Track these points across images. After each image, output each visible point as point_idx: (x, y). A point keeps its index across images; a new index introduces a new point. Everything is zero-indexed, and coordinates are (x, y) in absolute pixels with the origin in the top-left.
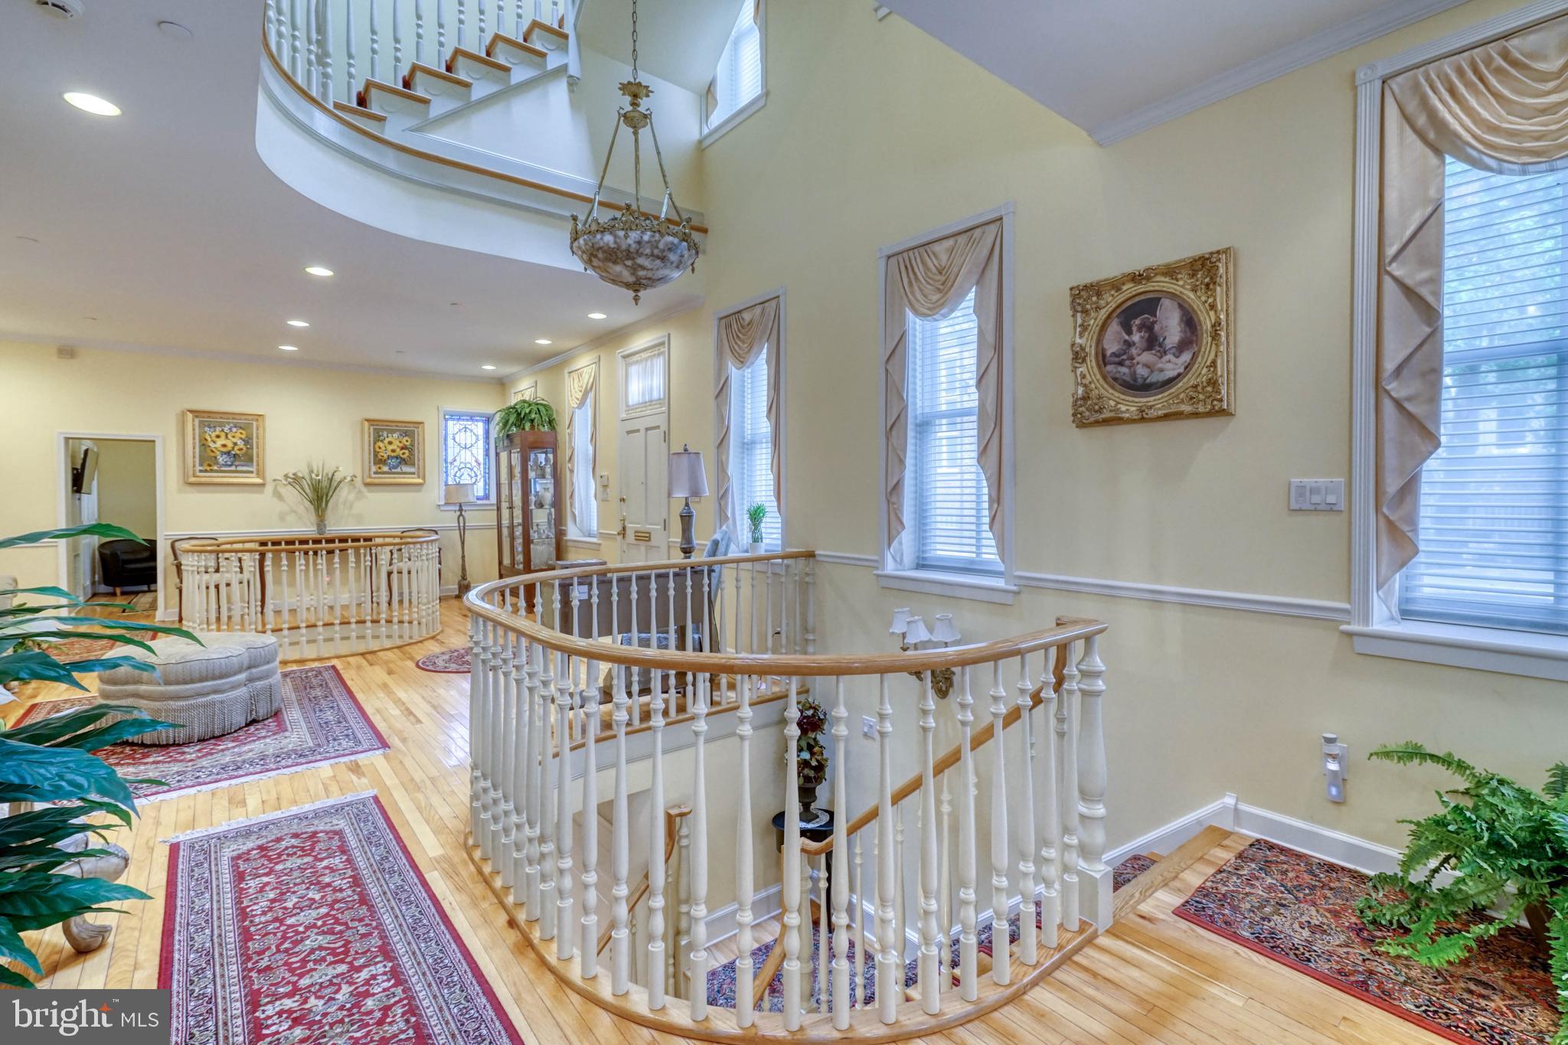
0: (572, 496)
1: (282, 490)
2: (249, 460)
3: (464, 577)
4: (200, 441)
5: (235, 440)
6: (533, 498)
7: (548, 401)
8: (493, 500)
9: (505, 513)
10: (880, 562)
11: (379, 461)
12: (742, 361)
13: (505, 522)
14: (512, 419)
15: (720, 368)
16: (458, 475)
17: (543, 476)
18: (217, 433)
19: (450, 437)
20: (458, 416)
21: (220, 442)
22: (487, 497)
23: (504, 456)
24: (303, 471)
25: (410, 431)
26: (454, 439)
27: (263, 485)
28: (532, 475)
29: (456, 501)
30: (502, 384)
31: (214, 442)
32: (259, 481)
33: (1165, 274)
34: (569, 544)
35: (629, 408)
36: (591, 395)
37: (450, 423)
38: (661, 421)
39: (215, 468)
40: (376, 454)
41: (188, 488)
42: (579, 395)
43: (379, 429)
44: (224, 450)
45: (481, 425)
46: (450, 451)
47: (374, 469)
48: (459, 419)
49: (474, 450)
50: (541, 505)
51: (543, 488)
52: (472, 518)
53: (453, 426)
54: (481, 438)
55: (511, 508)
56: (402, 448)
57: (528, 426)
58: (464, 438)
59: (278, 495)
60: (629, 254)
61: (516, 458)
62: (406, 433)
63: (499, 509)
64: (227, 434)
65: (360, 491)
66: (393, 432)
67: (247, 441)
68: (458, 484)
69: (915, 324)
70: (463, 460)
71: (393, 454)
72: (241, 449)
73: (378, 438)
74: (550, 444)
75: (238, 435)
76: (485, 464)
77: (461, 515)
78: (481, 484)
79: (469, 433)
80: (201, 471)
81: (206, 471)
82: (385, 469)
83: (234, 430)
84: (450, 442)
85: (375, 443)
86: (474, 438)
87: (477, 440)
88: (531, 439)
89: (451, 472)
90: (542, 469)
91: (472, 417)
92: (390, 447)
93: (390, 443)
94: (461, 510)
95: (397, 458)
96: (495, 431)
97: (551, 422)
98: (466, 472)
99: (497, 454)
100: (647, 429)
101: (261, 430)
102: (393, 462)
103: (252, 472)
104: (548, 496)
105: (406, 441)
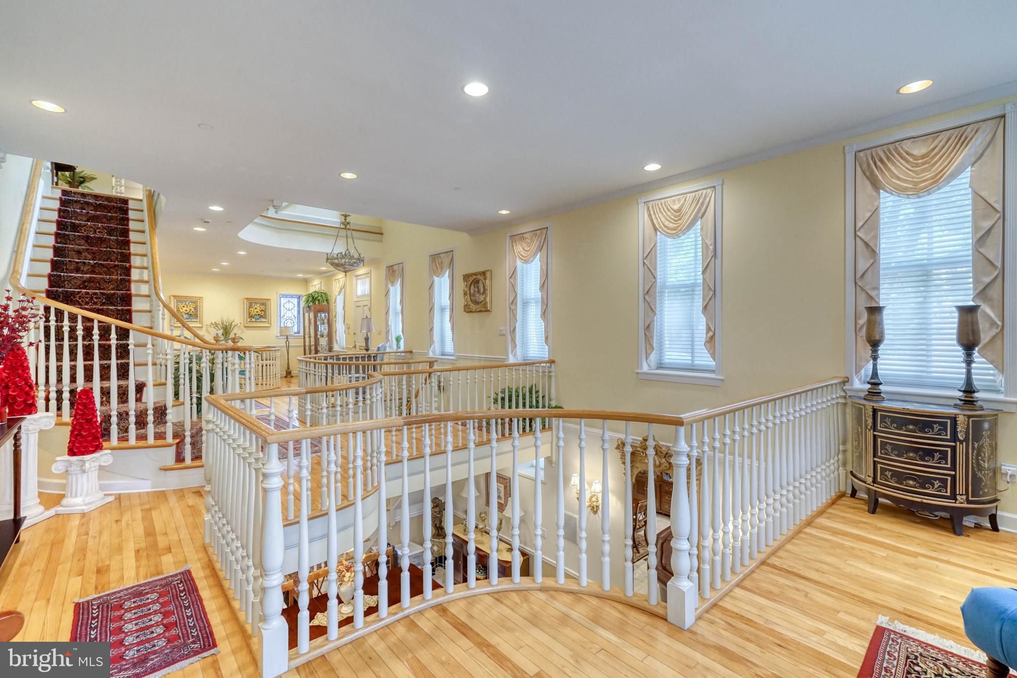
0: (336, 332)
1: (210, 329)
2: (196, 316)
3: (288, 368)
4: (176, 308)
5: (190, 308)
6: (319, 333)
7: (326, 291)
8: (302, 334)
9: (307, 339)
10: (428, 354)
11: (251, 317)
12: (393, 283)
13: (307, 344)
14: (310, 299)
15: (387, 285)
16: (286, 322)
17: (324, 324)
18: (183, 305)
19: (282, 305)
20: (286, 296)
21: (185, 309)
22: (298, 332)
23: (307, 315)
24: (219, 321)
25: (264, 303)
26: (284, 306)
27: (202, 327)
28: (318, 323)
29: (285, 334)
30: (306, 282)
31: (182, 309)
32: (200, 325)
33: (480, 274)
35: (358, 297)
36: (343, 290)
37: (282, 299)
38: (368, 303)
40: (249, 313)
42: (339, 290)
43: (251, 302)
44: (186, 312)
45: (296, 300)
46: (282, 312)
47: (249, 320)
48: (286, 298)
49: (293, 311)
50: (322, 336)
51: (323, 329)
52: (292, 342)
53: (283, 300)
54: (297, 306)
55: (310, 337)
56: (261, 311)
57: (317, 302)
58: (290, 306)
59: (208, 332)
60: (342, 265)
61: (312, 315)
62: (263, 304)
63: (304, 338)
64: (187, 305)
65: (243, 330)
66: (256, 303)
67: (196, 309)
68: (286, 327)
69: (436, 279)
70: (288, 316)
71: (257, 313)
72: (193, 312)
73: (250, 306)
74: (327, 310)
75: (192, 305)
76: (298, 318)
77: (287, 340)
78: (296, 327)
82: (254, 320)
83: (190, 303)
84: (282, 308)
85: (249, 309)
86: (293, 306)
87: (295, 307)
88: (318, 308)
89: (283, 321)
90: (323, 320)
91: (292, 296)
92: (256, 310)
93: (256, 308)
94: (287, 338)
95: (259, 315)
96: (302, 304)
97: (327, 300)
98: (289, 321)
99: (304, 314)
100: (363, 306)
101: (202, 303)
102: (257, 317)
103: (197, 322)
104: (326, 332)
105: (263, 307)
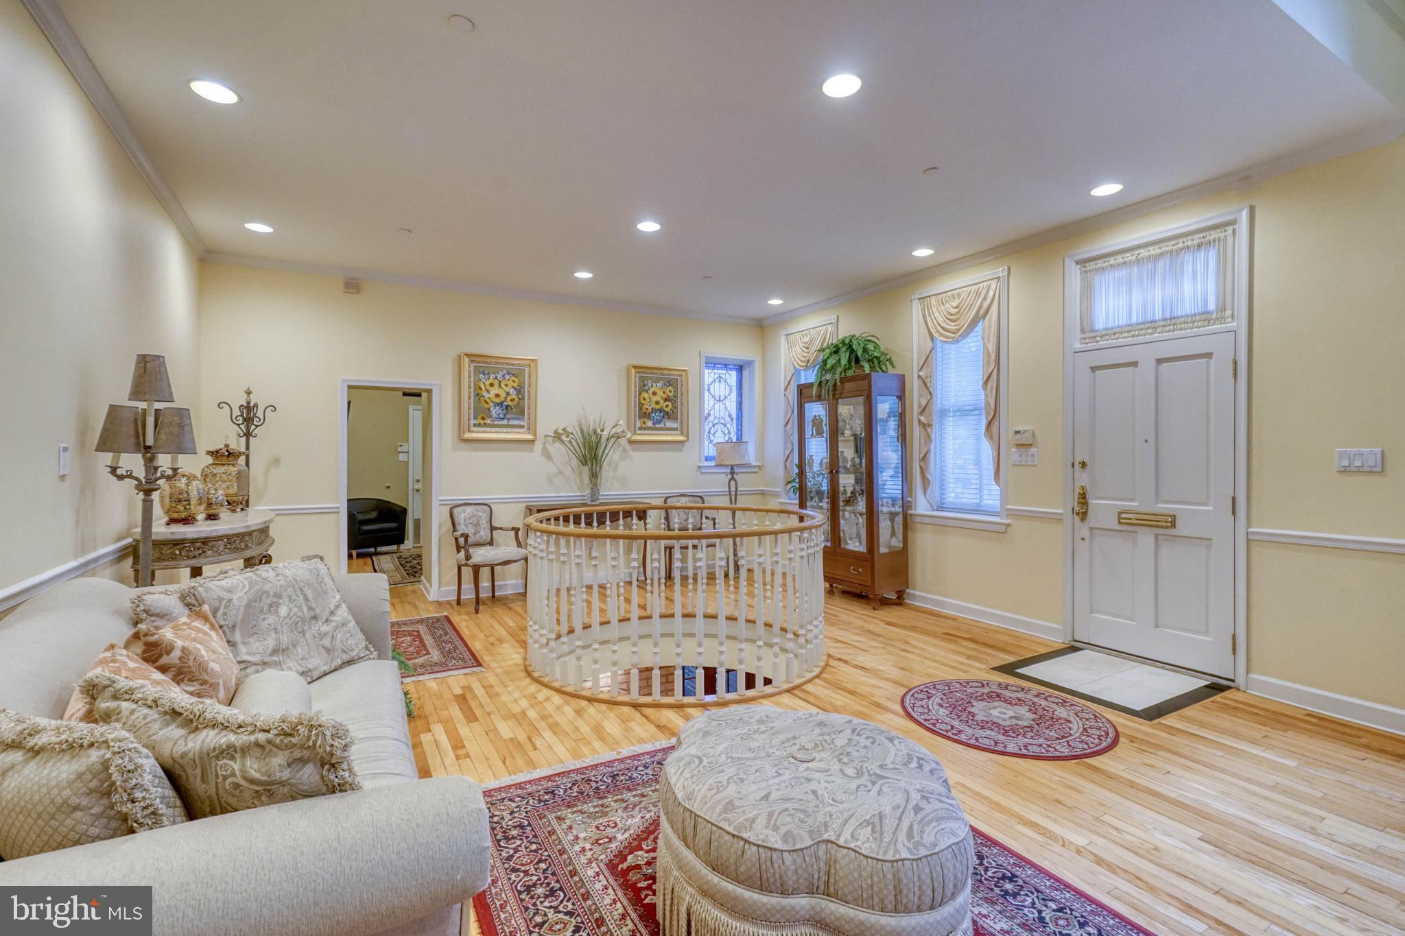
0: (924, 458)
1: (551, 448)
2: (521, 413)
4: (475, 389)
5: (507, 389)
11: (644, 415)
16: (712, 432)
18: (491, 381)
19: (705, 388)
20: (712, 363)
21: (494, 391)
24: (572, 427)
25: (674, 380)
26: (709, 390)
27: (532, 442)
29: (726, 462)
31: (488, 391)
32: (530, 437)
34: (918, 519)
35: (1093, 335)
36: (985, 323)
37: (706, 372)
39: (488, 421)
40: (641, 406)
41: (463, 445)
43: (645, 376)
44: (498, 400)
45: (734, 374)
46: (705, 404)
47: (638, 424)
48: (714, 368)
49: (728, 403)
53: (708, 376)
54: (734, 389)
56: (666, 400)
58: (718, 389)
59: (547, 454)
62: (670, 383)
64: (500, 382)
65: (624, 450)
66: (658, 380)
67: (519, 391)
70: (717, 415)
71: (657, 407)
72: (513, 400)
73: (643, 388)
75: (510, 383)
76: (738, 419)
77: (733, 478)
79: (723, 384)
80: (475, 425)
81: (479, 425)
82: (649, 424)
83: (507, 377)
84: (705, 394)
85: (640, 394)
86: (728, 388)
87: (731, 390)
89: (708, 429)
91: (725, 365)
92: (655, 399)
93: (654, 393)
94: (732, 473)
95: (660, 410)
98: (720, 428)
100: (1160, 361)
101: (533, 377)
102: (657, 416)
103: (522, 427)
105: (669, 391)
